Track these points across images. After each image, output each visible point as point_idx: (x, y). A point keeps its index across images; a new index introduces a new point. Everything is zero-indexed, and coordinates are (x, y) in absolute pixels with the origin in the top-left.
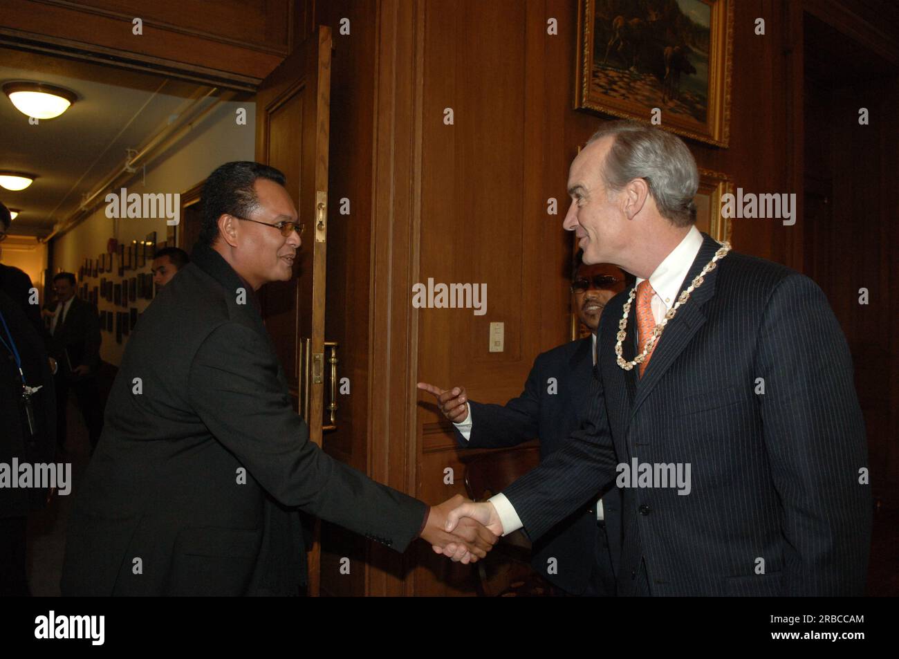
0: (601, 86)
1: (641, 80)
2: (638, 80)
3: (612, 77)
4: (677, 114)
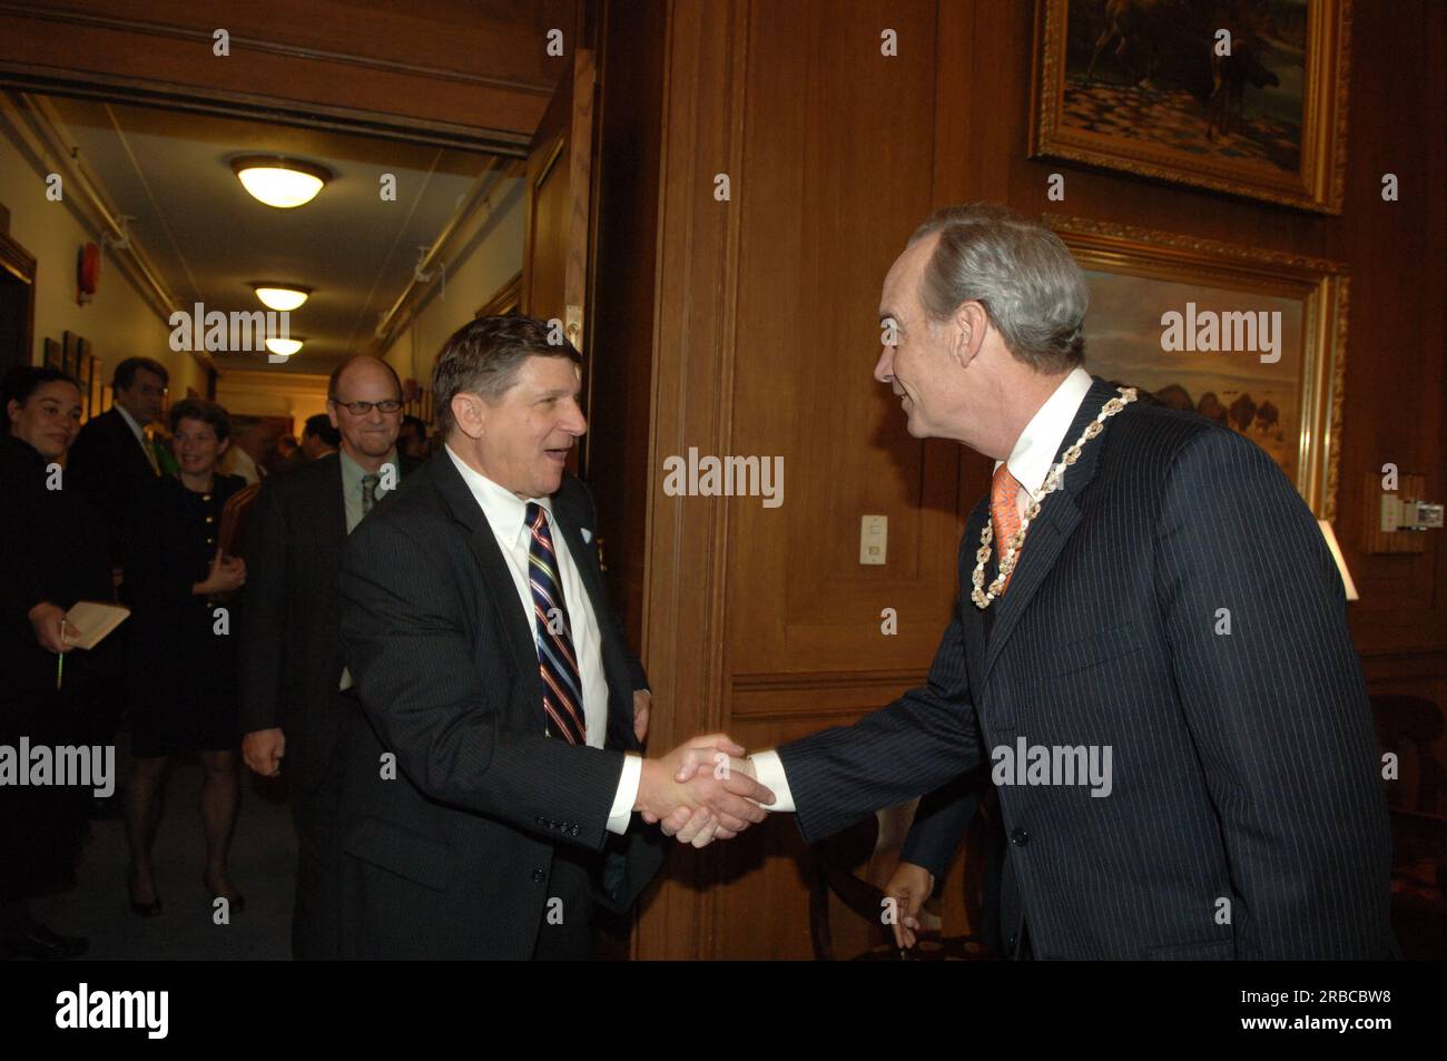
2: (1158, 102)
4: (1237, 158)
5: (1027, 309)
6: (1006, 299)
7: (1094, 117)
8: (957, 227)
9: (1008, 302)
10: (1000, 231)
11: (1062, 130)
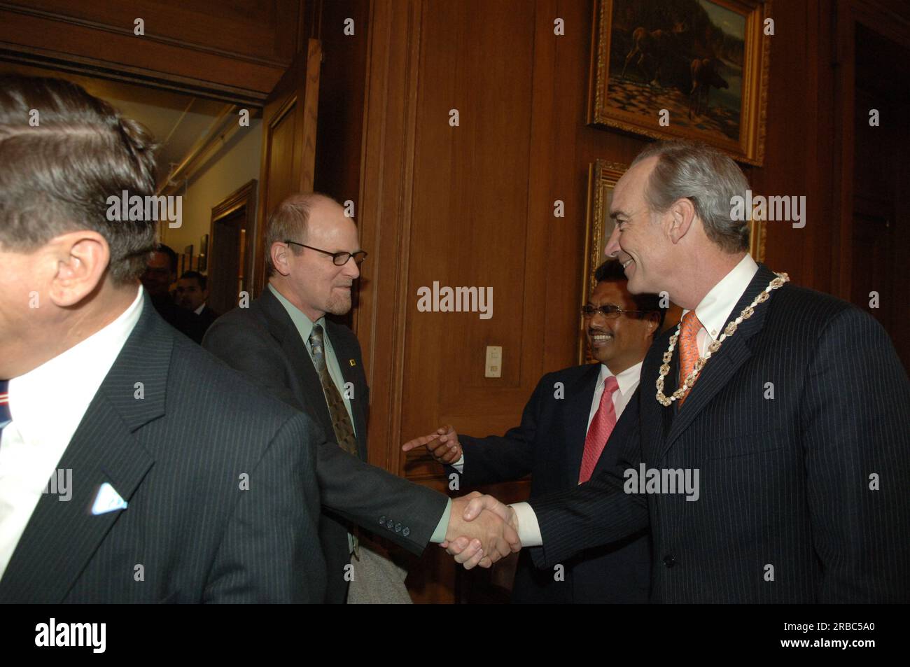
0: (618, 101)
1: (663, 94)
2: (661, 94)
3: (631, 91)
7: (625, 101)
11: (609, 109)
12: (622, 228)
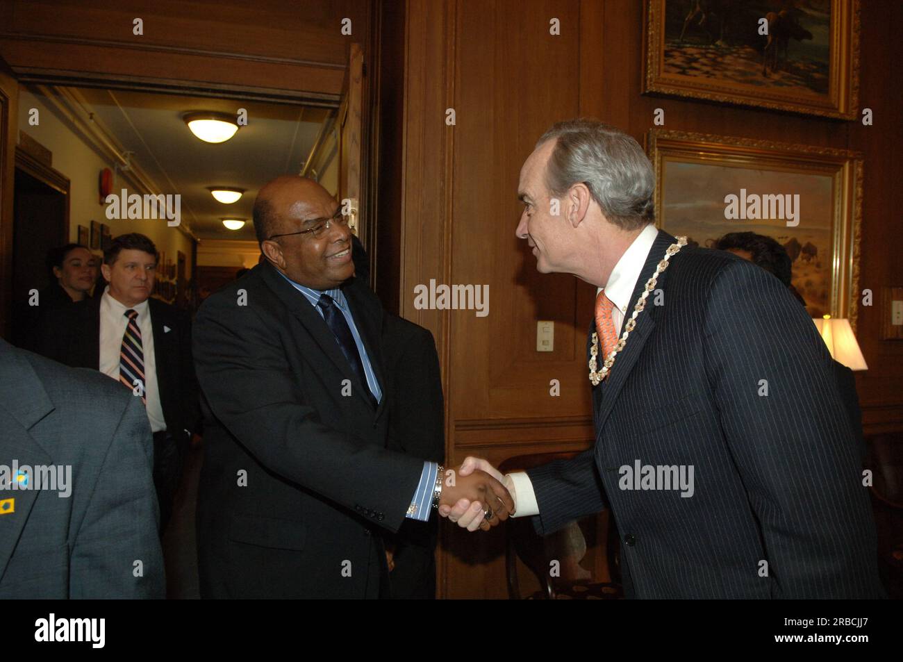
0: (677, 66)
1: (731, 53)
2: (728, 54)
3: (691, 55)
4: (785, 87)
5: (616, 187)
6: (602, 181)
7: (685, 65)
8: (569, 134)
9: (603, 183)
10: (596, 135)
11: (663, 75)
12: (530, 212)
